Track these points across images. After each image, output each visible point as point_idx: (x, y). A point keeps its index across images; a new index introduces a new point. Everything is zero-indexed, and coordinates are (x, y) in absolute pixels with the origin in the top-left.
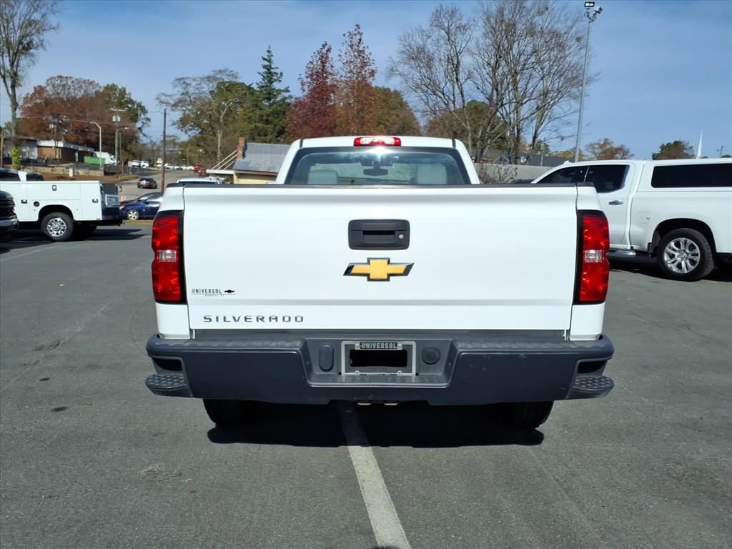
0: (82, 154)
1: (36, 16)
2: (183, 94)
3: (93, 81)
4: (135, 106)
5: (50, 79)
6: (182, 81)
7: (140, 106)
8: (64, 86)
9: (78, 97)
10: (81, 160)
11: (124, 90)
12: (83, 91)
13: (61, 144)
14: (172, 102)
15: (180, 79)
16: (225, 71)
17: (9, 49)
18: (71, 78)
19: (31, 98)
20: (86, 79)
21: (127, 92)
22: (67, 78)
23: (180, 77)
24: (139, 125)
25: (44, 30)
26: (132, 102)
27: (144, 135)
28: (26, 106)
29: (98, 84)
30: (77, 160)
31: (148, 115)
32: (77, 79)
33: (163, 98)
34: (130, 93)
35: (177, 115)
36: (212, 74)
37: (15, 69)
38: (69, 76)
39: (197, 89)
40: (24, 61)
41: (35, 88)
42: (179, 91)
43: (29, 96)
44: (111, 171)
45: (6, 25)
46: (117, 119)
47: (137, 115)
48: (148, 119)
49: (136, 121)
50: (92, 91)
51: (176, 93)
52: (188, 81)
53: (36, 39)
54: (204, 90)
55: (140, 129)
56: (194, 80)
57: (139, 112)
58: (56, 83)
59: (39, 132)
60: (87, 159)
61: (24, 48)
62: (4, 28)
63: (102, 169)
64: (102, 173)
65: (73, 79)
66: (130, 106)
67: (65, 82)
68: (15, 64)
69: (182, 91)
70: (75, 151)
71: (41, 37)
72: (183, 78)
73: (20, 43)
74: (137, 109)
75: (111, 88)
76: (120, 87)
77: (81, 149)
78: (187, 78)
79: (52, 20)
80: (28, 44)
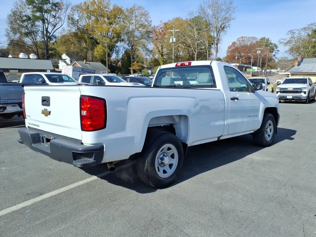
0: (246, 68)
1: (227, 16)
2: (291, 38)
3: (255, 37)
4: (273, 46)
5: (238, 38)
6: (292, 32)
7: (275, 45)
8: (243, 41)
9: (248, 45)
10: (246, 70)
11: (269, 39)
12: (250, 42)
13: (238, 64)
14: (286, 42)
15: (291, 31)
16: (314, 24)
17: (216, 30)
18: (246, 37)
19: (231, 47)
20: (252, 36)
21: (270, 40)
22: (244, 37)
23: (291, 30)
24: (274, 53)
25: (230, 20)
26: (271, 44)
27: (276, 58)
28: (229, 50)
29: (257, 38)
30: (244, 70)
31: (278, 49)
32: (248, 37)
33: (282, 41)
34: (271, 40)
35: (287, 48)
36: (307, 26)
37: (218, 37)
38: (245, 36)
39: (299, 34)
40: (222, 34)
41: (232, 43)
42: (290, 37)
43: (230, 46)
44: (255, 74)
45: (216, 21)
46: (259, 52)
47: (273, 49)
48: (278, 51)
49: (273, 52)
50: (254, 41)
51: (288, 37)
52: (294, 31)
53: (227, 25)
54: (302, 34)
55: (274, 55)
56: (298, 30)
57: (274, 48)
58: (240, 40)
59: (232, 60)
60: (248, 70)
61: (222, 29)
62: (216, 22)
63: (251, 74)
64: (251, 75)
65: (247, 38)
66: (270, 45)
67: (244, 39)
68: (218, 35)
69: (291, 36)
70: (244, 67)
71: (229, 23)
72: (292, 30)
73: (221, 27)
74: (273, 47)
75: (263, 39)
76: (267, 38)
77: (246, 66)
78: (294, 30)
79: (233, 16)
80: (224, 27)
